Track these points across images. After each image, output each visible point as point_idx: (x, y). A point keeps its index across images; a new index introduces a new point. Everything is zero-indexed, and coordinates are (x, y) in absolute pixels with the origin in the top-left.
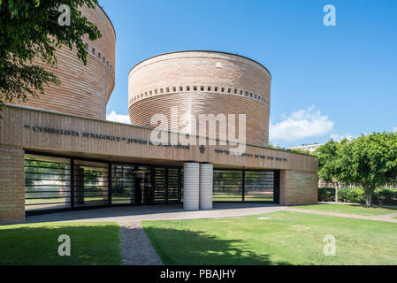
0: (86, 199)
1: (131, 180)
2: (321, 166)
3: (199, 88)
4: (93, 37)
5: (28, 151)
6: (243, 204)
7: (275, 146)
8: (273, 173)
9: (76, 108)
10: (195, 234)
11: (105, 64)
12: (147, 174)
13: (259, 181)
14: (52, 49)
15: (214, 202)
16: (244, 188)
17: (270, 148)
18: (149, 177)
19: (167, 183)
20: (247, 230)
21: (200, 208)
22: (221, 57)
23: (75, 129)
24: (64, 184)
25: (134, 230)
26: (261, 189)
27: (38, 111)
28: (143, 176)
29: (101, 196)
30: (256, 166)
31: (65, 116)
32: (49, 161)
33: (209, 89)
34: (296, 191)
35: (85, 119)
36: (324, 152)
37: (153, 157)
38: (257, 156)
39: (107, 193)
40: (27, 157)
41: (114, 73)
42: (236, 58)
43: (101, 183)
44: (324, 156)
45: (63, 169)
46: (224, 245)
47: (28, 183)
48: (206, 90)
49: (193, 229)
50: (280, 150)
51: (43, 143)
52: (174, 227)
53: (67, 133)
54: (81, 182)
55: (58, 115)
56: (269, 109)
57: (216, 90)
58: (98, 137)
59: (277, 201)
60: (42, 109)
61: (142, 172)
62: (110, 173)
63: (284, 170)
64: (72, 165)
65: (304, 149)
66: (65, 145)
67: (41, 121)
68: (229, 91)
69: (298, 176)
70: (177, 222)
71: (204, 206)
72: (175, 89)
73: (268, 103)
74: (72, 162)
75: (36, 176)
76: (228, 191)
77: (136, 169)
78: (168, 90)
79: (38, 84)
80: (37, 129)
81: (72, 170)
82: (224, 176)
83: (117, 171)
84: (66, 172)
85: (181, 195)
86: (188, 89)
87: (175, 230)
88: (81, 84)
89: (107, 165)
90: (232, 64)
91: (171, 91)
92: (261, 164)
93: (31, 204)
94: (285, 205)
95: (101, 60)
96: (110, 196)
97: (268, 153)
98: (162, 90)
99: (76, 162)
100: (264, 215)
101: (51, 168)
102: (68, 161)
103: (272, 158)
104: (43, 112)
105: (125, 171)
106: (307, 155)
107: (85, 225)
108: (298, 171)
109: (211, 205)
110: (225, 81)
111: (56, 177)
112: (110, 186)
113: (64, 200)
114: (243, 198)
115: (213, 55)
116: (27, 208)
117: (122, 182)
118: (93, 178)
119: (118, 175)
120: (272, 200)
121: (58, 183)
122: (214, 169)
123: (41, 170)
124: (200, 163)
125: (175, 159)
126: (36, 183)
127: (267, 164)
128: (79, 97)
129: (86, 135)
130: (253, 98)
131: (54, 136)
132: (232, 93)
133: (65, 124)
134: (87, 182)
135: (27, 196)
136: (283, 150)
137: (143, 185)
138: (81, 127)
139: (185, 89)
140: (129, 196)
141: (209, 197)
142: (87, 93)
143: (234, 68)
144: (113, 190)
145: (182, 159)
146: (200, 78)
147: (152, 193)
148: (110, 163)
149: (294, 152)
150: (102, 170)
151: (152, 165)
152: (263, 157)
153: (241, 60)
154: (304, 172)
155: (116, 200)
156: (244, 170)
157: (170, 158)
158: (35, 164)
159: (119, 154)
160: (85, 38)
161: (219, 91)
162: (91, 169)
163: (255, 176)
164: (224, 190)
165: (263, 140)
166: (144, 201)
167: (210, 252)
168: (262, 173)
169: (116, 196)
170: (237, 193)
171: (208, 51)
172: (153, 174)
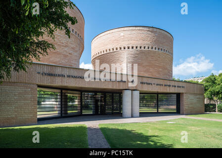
0: (68, 112)
1: (93, 101)
2: (206, 90)
3: (131, 47)
4: (73, 23)
5: (39, 86)
6: (158, 114)
7: (176, 79)
8: (175, 95)
9: (64, 62)
10: (130, 132)
11: (79, 38)
12: (101, 97)
13: (167, 100)
14: (53, 31)
15: (140, 113)
16: (158, 105)
17: (174, 80)
18: (103, 99)
19: (113, 102)
20: (160, 130)
21: (132, 117)
22: (143, 29)
23: (63, 73)
24: (57, 103)
25: (95, 129)
26: (168, 105)
27: (44, 65)
28: (100, 99)
29: (77, 110)
30: (165, 91)
31: (58, 66)
32: (49, 91)
33: (137, 48)
34: (190, 106)
35: (69, 68)
36: (207, 82)
37: (105, 87)
38: (166, 85)
39: (79, 108)
40: (38, 89)
41: (84, 42)
42: (152, 29)
43: (76, 103)
44: (207, 84)
45: (57, 95)
46: (147, 138)
47: (39, 103)
48: (135, 48)
49: (128, 128)
50: (180, 81)
51: (47, 81)
52: (117, 127)
53: (59, 76)
54: (66, 102)
55: (54, 66)
56: (172, 57)
57: (140, 48)
58: (75, 77)
59: (178, 112)
60: (46, 63)
61: (99, 96)
62: (81, 97)
63: (183, 93)
64: (61, 93)
65: (195, 80)
66: (58, 82)
67: (46, 70)
68: (148, 48)
69: (192, 97)
70: (119, 125)
71: (134, 115)
72: (117, 49)
73: (172, 54)
74: (62, 91)
75: (43, 100)
76: (148, 107)
77: (96, 94)
78: (113, 49)
79: (45, 50)
80: (44, 74)
81: (61, 96)
82: (146, 97)
83: (85, 96)
84: (58, 97)
85: (121, 109)
86: (125, 48)
87: (118, 129)
88: (66, 49)
89: (80, 93)
90: (150, 33)
91: (115, 50)
92: (168, 90)
93: (41, 115)
94: (183, 114)
95: (77, 35)
96: (81, 110)
97: (172, 83)
98: (110, 50)
99: (63, 91)
100: (170, 121)
101: (51, 95)
102: (59, 91)
103: (175, 86)
104: (47, 65)
105: (90, 96)
106: (197, 83)
107: (68, 126)
108: (191, 94)
109: (138, 115)
110: (146, 42)
111: (53, 100)
112: (81, 104)
113: (57, 112)
114: (158, 110)
115: (139, 28)
116: (38, 117)
117: (88, 102)
118: (72, 100)
119: (85, 98)
120: (175, 111)
121: (54, 103)
122: (140, 93)
123: (46, 96)
124: (132, 90)
125: (118, 88)
126: (43, 103)
127: (172, 90)
128: (66, 56)
129: (69, 76)
130: (163, 51)
131: (52, 77)
132: (150, 49)
133: (58, 71)
134: (69, 102)
135: (38, 110)
136: (182, 81)
137: (99, 103)
138: (66, 72)
139: (123, 49)
140: (91, 109)
141: (137, 110)
142: (70, 54)
143: (151, 35)
144: (84, 106)
145: (121, 88)
146: (132, 42)
147: (105, 108)
148: (81, 91)
149: (189, 82)
150: (77, 95)
151: (104, 92)
152: (170, 86)
153: (155, 30)
154: (195, 94)
155: (85, 112)
156: (158, 94)
157: (115, 88)
158: (42, 93)
159: (87, 86)
160: (69, 24)
161: (143, 49)
162: (71, 95)
163: (164, 98)
164: (146, 106)
165: (169, 76)
166: (100, 113)
167: (139, 142)
168: (170, 95)
169: (84, 110)
170: (154, 107)
171: (136, 26)
172: (105, 97)
